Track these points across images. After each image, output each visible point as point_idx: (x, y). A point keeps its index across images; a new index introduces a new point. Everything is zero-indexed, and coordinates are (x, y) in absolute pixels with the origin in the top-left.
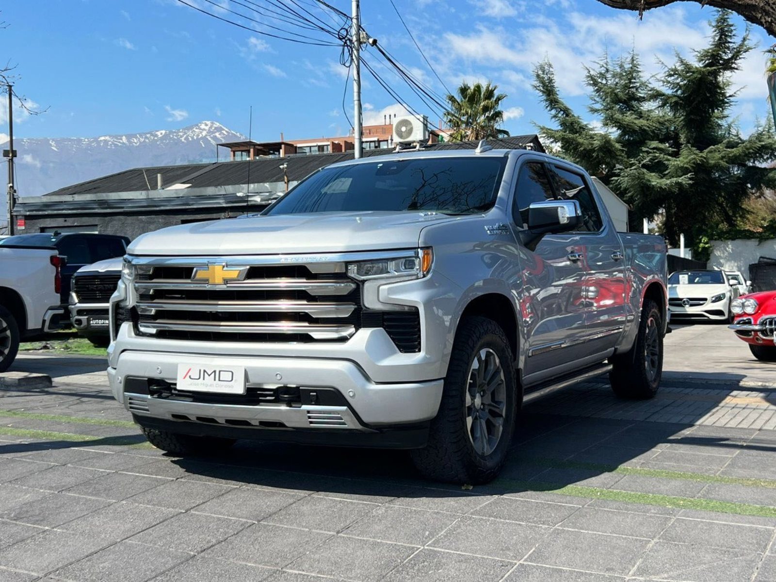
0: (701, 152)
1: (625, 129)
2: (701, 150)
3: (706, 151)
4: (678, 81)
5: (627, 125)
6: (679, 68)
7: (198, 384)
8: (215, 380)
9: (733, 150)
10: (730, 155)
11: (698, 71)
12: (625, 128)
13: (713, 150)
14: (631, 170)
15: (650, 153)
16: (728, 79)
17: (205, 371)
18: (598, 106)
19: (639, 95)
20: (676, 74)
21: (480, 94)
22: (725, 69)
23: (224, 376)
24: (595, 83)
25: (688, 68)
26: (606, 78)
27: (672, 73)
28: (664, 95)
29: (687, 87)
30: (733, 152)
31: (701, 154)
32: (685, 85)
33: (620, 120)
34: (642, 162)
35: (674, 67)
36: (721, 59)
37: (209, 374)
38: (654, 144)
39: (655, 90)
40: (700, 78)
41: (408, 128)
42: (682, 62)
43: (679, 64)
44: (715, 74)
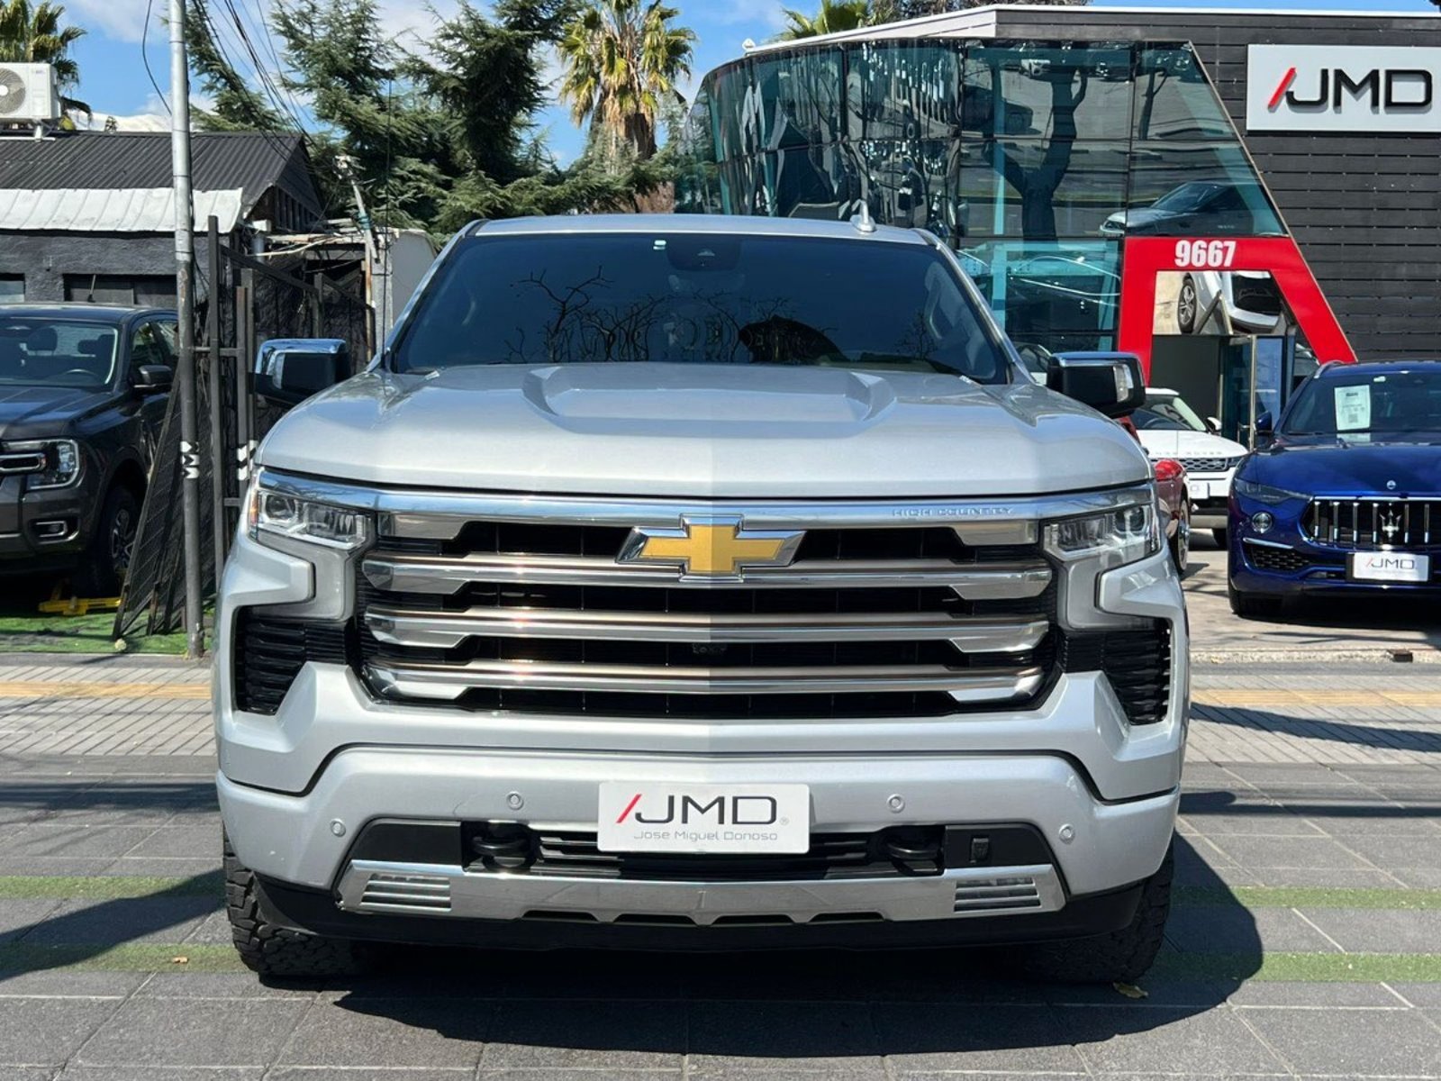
0: (502, 188)
1: (358, 129)
2: (503, 184)
3: (511, 186)
4: (461, 49)
5: (365, 121)
6: (464, 25)
7: (665, 835)
8: (721, 821)
9: (555, 188)
10: (551, 198)
11: (497, 34)
12: (359, 127)
13: (521, 186)
14: (377, 211)
15: (410, 179)
16: (542, 55)
17: (686, 800)
18: (298, 78)
19: (374, 64)
20: (459, 36)
21: (26, 18)
22: (544, 37)
23: (746, 810)
24: (290, 32)
25: (480, 29)
26: (310, 24)
27: (452, 32)
28: (433, 72)
29: (476, 62)
30: (555, 193)
31: (502, 192)
32: (472, 57)
33: (350, 110)
34: (401, 198)
35: (455, 22)
36: (537, 18)
37: (703, 807)
38: (414, 164)
39: (418, 61)
40: (501, 49)
41: (14, 89)
42: (469, 13)
43: (463, 17)
44: (526, 44)
